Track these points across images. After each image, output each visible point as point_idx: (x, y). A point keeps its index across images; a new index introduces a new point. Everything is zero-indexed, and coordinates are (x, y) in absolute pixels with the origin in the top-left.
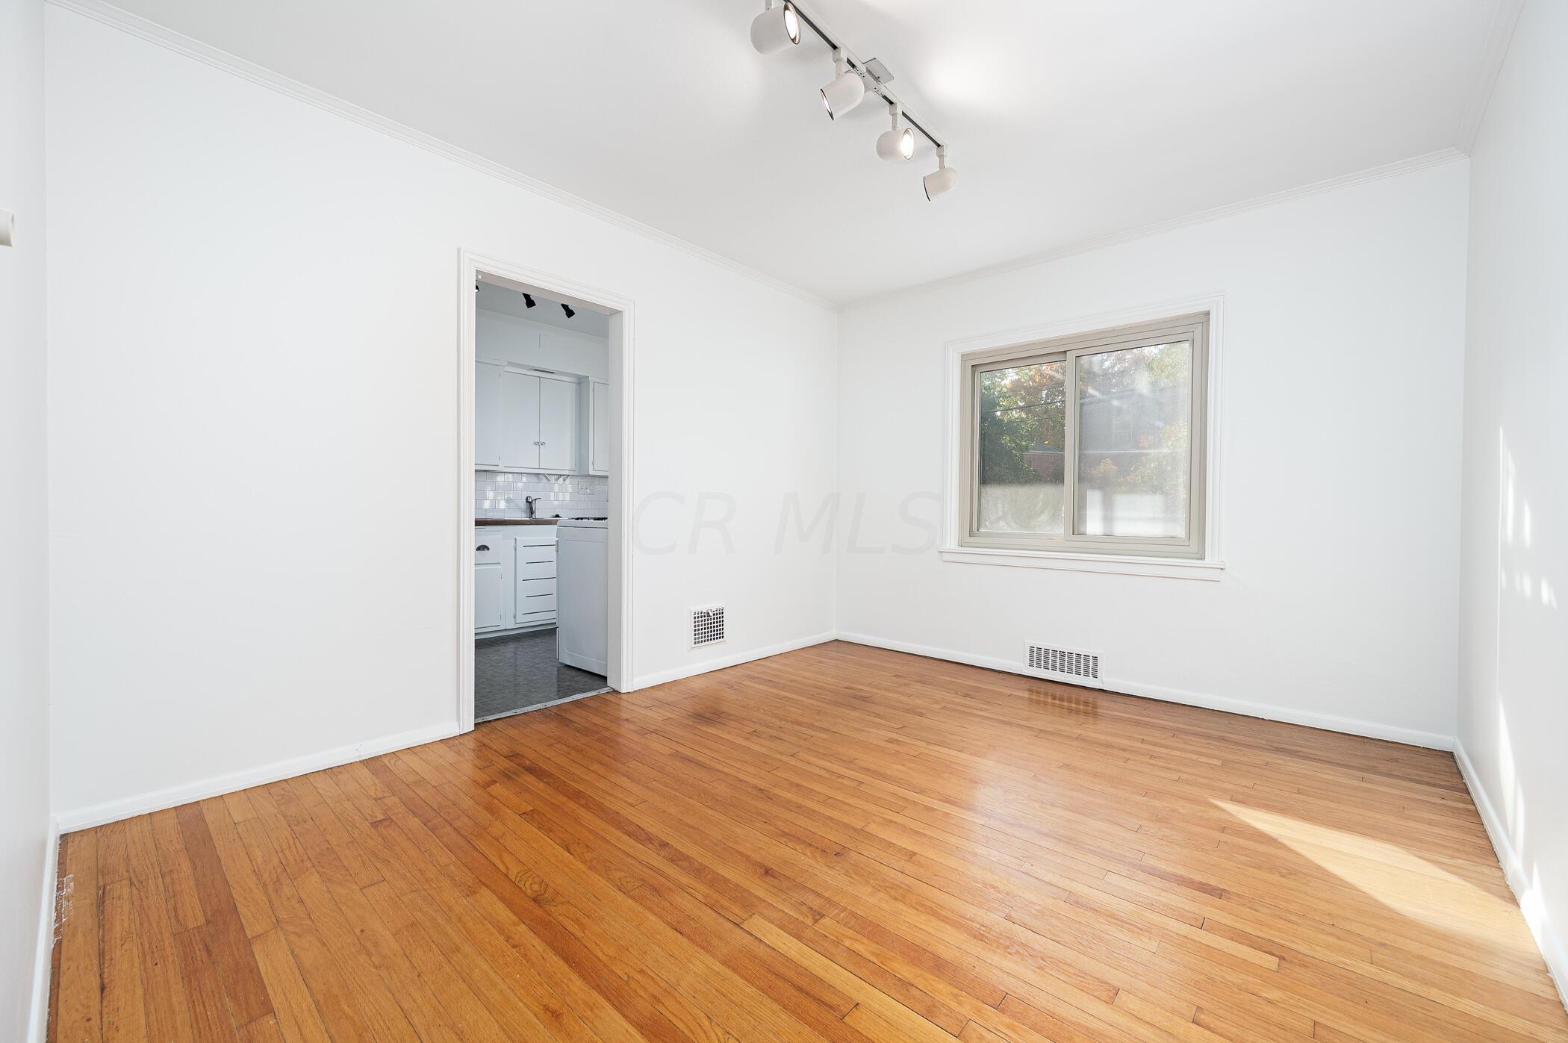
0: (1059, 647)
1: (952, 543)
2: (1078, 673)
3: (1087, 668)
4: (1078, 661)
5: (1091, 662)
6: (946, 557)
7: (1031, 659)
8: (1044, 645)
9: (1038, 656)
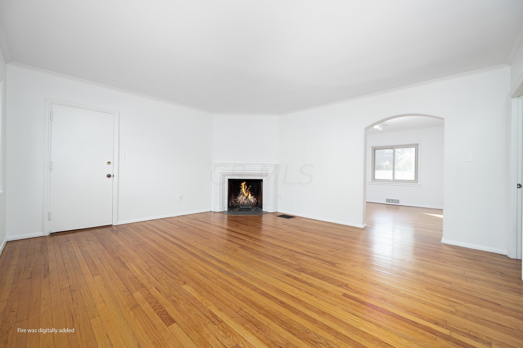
0: (392, 199)
1: (370, 181)
2: (396, 203)
3: (397, 202)
4: (396, 201)
5: (398, 201)
6: (369, 183)
7: (387, 201)
8: (389, 198)
9: (388, 200)
